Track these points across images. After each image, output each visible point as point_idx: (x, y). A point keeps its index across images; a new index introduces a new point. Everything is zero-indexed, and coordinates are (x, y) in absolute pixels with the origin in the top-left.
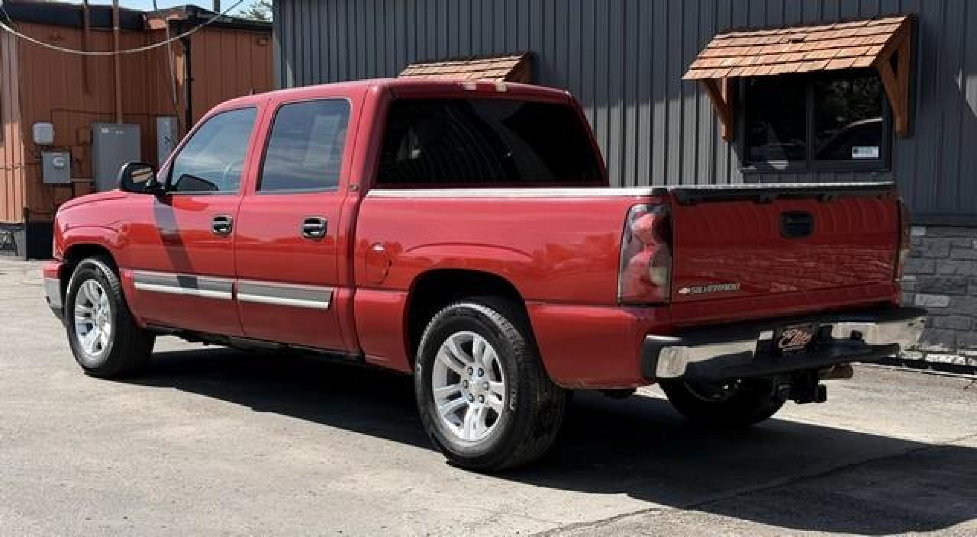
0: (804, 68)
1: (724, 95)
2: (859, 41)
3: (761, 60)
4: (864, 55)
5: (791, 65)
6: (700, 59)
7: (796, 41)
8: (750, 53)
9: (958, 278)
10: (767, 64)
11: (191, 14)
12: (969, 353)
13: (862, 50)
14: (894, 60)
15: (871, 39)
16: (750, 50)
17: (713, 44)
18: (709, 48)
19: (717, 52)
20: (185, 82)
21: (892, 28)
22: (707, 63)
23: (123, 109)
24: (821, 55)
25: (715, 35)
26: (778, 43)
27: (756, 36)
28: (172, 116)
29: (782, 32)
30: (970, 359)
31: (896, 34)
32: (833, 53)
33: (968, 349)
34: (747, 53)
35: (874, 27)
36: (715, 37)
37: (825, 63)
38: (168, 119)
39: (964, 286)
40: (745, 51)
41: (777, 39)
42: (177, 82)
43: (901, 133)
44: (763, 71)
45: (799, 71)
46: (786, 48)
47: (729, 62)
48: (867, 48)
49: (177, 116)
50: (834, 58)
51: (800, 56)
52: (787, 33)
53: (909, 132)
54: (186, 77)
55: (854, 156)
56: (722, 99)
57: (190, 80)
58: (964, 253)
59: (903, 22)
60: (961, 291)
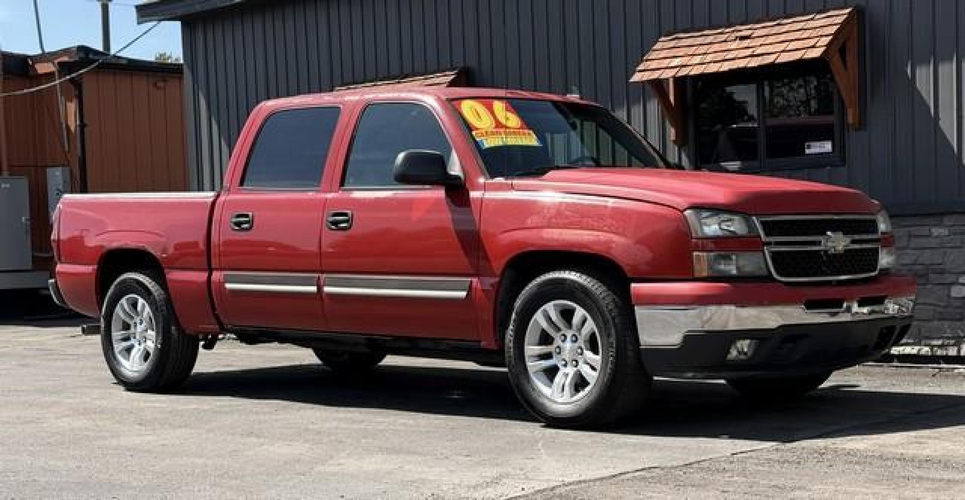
0: (754, 63)
1: (672, 98)
2: (806, 34)
3: (709, 58)
4: (813, 47)
5: (741, 61)
6: (646, 61)
7: (743, 38)
8: (697, 52)
9: (918, 267)
10: (715, 62)
11: (82, 55)
12: (935, 342)
13: (812, 42)
14: (843, 52)
15: (820, 31)
16: (697, 49)
17: (658, 46)
18: (654, 50)
19: (663, 54)
20: (78, 129)
21: (839, 20)
22: (654, 65)
23: (9, 160)
24: (770, 49)
25: (660, 37)
26: (725, 41)
27: (702, 35)
28: (63, 165)
29: (728, 30)
30: (936, 349)
31: (843, 25)
32: (782, 47)
33: (933, 339)
34: (694, 52)
35: (820, 20)
36: (660, 40)
37: (775, 56)
38: (60, 169)
39: (925, 276)
40: (691, 51)
41: (723, 38)
42: (68, 128)
43: (854, 124)
44: (713, 68)
45: (749, 66)
46: (734, 45)
47: (676, 62)
48: (816, 39)
49: (69, 165)
50: (783, 51)
51: (748, 52)
52: (734, 31)
53: (862, 124)
54: (78, 123)
55: (807, 151)
56: (670, 102)
57: (83, 126)
58: (923, 242)
59: (849, 13)
60: (922, 281)
